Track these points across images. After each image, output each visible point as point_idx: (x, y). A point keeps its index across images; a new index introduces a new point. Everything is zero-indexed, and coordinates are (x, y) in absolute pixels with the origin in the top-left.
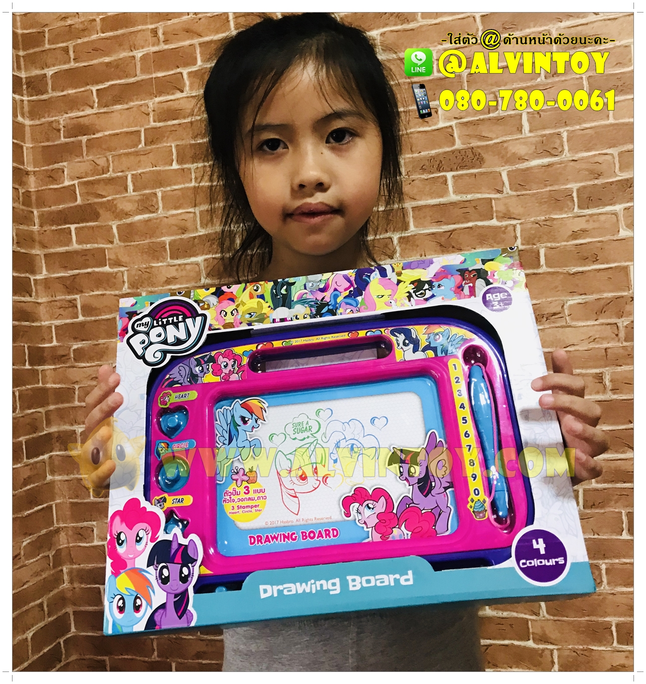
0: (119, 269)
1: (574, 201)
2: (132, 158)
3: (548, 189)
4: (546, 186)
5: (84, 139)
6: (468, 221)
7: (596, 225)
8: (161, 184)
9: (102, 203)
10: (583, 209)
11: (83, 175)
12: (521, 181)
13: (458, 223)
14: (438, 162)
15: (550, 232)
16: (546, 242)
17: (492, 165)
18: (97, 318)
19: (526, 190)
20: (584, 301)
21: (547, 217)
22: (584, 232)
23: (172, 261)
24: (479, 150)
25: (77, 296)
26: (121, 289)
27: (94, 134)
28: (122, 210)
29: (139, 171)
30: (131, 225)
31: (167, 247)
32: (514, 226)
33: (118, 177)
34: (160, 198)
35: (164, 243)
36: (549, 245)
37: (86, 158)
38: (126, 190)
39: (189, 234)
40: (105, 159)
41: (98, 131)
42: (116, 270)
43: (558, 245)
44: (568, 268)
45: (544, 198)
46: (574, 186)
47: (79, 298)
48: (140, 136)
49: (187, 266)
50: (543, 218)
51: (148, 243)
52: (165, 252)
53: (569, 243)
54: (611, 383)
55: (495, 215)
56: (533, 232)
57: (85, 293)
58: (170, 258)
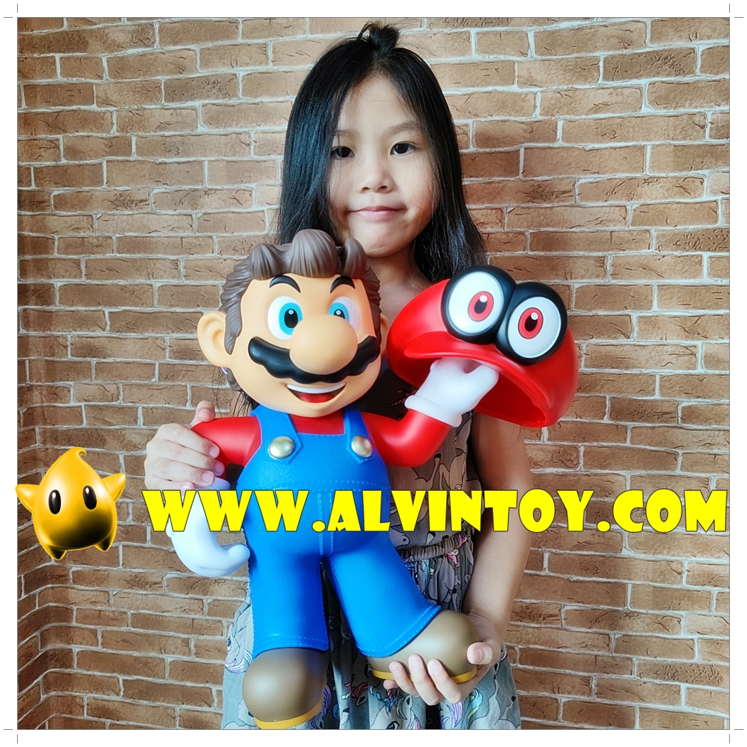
0: (107, 109)
1: (599, 71)
3: (575, 55)
4: (573, 52)
6: (488, 85)
7: (620, 99)
9: (90, 31)
10: (608, 80)
12: (548, 44)
13: (478, 86)
15: (571, 103)
16: (566, 114)
17: (520, 24)
18: (81, 162)
19: (552, 55)
20: (596, 180)
21: (570, 86)
22: (606, 106)
23: (166, 104)
25: (60, 136)
26: (108, 132)
28: (114, 41)
30: (123, 58)
31: (162, 87)
32: (535, 94)
34: (157, 31)
35: (159, 82)
36: (568, 117)
38: (120, 19)
39: (187, 74)
42: (103, 109)
43: (578, 118)
44: (584, 144)
45: (569, 66)
46: (602, 54)
47: (61, 139)
49: (183, 110)
50: (566, 87)
51: (141, 81)
52: (159, 93)
53: (589, 117)
54: (612, 268)
55: (516, 80)
56: (553, 102)
57: (69, 133)
58: (165, 100)
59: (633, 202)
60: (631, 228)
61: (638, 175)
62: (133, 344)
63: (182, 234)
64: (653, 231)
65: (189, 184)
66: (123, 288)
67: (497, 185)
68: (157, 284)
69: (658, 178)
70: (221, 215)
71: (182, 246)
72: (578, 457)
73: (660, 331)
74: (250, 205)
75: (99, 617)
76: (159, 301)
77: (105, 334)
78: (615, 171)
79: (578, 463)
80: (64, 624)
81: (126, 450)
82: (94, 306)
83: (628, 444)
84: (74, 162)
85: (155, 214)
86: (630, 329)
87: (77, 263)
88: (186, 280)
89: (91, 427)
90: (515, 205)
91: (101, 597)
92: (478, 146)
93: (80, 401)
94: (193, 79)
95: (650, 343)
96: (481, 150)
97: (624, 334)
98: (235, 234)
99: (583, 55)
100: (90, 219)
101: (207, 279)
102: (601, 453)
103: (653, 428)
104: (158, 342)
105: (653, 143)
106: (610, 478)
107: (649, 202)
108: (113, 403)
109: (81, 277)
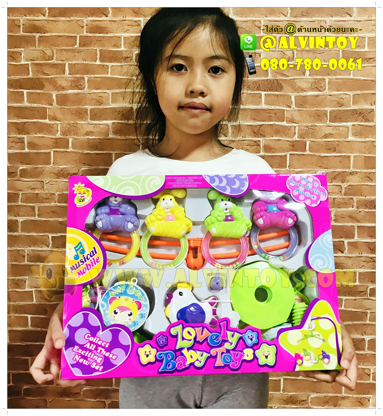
0: (55, 122)
1: (327, 117)
2: (70, 53)
3: (315, 109)
4: (314, 107)
5: (37, 35)
6: (271, 121)
7: (338, 132)
8: (87, 73)
9: (47, 79)
10: (332, 122)
11: (35, 59)
12: (302, 102)
13: (265, 121)
14: (258, 85)
15: (314, 133)
16: (311, 138)
17: (287, 91)
18: (38, 151)
19: (303, 108)
24: (281, 82)
26: (55, 135)
27: (44, 33)
28: (60, 86)
29: (74, 62)
30: (65, 95)
31: (89, 112)
32: (295, 127)
33: (60, 64)
34: (86, 81)
35: (87, 109)
36: (312, 140)
37: (37, 48)
38: (64, 73)
40: (51, 51)
41: (47, 32)
42: (53, 122)
46: (329, 109)
48: (76, 40)
49: (100, 125)
50: (311, 124)
51: (76, 108)
52: (87, 115)
53: (322, 140)
54: (334, 217)
57: (31, 134)
58: (90, 119)
59: (345, 184)
60: (344, 197)
61: (347, 170)
64: (354, 199)
82: (43, 233)
84: (33, 151)
87: (33, 208)
94: (107, 109)
95: (354, 256)
100: (42, 183)
105: (354, 155)
107: (352, 184)
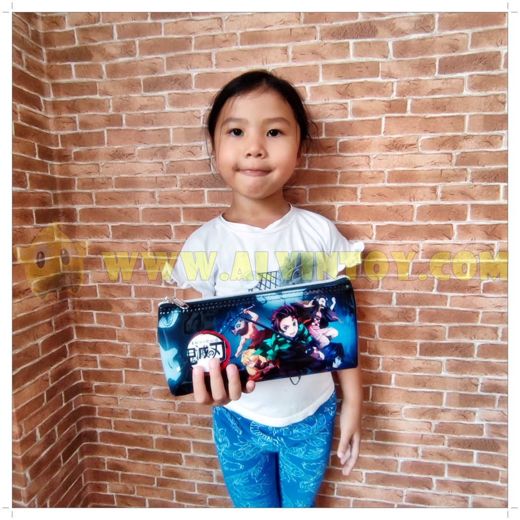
20: (432, 137)
21: (416, 78)
22: (439, 91)
23: (144, 93)
39: (158, 74)
43: (421, 97)
44: (425, 114)
45: (415, 65)
47: (77, 116)
55: (380, 74)
56: (405, 88)
62: (127, 247)
63: (156, 175)
65: (160, 143)
66: (120, 210)
67: (366, 141)
68: (141, 207)
69: (473, 136)
70: (181, 162)
71: (157, 183)
72: (415, 315)
73: (471, 235)
74: (200, 156)
75: (112, 413)
76: (143, 218)
77: (110, 240)
78: (445, 131)
79: (415, 319)
80: (91, 416)
81: (126, 313)
83: (448, 307)
85: (139, 162)
86: (451, 233)
88: (160, 204)
89: (102, 298)
90: (378, 153)
91: (113, 401)
92: (354, 116)
93: (95, 283)
96: (356, 119)
97: (447, 237)
98: (191, 174)
99: (425, 57)
101: (173, 204)
102: (429, 313)
103: (464, 297)
104: (143, 245)
106: (435, 328)
108: (116, 283)
109: (93, 203)
